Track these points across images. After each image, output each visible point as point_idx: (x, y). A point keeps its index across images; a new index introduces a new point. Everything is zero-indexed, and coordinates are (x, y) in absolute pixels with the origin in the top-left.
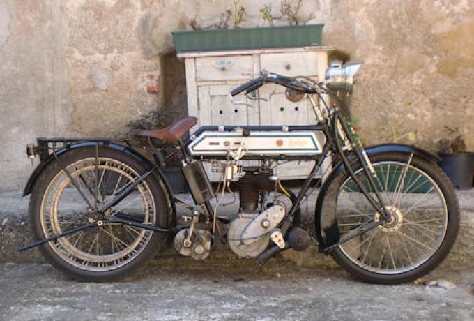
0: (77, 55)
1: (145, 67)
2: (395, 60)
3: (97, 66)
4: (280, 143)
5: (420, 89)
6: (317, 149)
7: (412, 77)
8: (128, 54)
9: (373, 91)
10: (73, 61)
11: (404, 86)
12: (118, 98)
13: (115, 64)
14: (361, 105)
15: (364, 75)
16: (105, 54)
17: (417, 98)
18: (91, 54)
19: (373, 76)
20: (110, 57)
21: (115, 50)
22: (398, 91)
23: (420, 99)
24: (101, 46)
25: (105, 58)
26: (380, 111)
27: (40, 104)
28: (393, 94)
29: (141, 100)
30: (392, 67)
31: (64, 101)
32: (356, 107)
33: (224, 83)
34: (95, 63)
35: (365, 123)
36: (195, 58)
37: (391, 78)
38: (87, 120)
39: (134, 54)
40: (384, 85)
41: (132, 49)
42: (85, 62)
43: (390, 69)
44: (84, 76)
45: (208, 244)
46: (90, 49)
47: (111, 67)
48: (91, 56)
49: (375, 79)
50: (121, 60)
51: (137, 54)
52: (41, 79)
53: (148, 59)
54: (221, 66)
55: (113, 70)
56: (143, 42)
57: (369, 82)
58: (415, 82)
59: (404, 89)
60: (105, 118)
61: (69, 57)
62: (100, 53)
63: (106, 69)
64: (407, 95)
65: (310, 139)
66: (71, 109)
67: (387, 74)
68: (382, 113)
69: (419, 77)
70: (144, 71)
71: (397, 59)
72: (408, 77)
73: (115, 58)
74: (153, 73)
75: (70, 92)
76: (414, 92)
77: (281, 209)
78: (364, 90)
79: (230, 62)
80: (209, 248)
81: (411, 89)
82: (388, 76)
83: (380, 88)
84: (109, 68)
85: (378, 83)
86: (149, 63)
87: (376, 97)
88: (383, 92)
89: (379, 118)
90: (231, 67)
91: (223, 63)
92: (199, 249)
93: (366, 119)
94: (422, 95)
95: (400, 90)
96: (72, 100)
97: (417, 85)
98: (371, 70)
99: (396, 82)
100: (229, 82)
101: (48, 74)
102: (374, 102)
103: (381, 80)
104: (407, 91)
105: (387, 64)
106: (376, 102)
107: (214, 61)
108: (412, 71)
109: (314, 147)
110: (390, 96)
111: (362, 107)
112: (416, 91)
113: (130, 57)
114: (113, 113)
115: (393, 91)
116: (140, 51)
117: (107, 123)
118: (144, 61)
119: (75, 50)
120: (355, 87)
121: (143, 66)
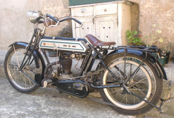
0: (45, 8)
1: (65, 12)
2: (159, 5)
3: (51, 11)
5: (170, 18)
7: (166, 13)
9: (149, 20)
11: (163, 17)
14: (144, 25)
15: (145, 12)
16: (53, 7)
17: (169, 23)
18: (49, 8)
19: (149, 13)
20: (54, 8)
21: (56, 6)
22: (160, 19)
23: (170, 23)
24: (52, 5)
25: (53, 9)
26: (152, 29)
28: (158, 21)
29: (64, 24)
30: (157, 9)
32: (141, 27)
33: (84, 17)
34: (50, 11)
35: (145, 34)
36: (74, 8)
37: (157, 13)
38: (49, 30)
40: (154, 17)
41: (61, 5)
42: (48, 10)
43: (156, 9)
46: (49, 6)
47: (55, 12)
49: (149, 14)
50: (58, 9)
51: (62, 7)
53: (65, 8)
54: (82, 11)
55: (56, 13)
56: (64, 2)
57: (147, 15)
58: (168, 15)
59: (163, 18)
60: (54, 30)
61: (43, 9)
62: (52, 7)
63: (53, 13)
64: (164, 21)
67: (155, 12)
68: (153, 29)
69: (170, 13)
70: (65, 13)
71: (160, 5)
72: (164, 13)
73: (56, 8)
74: (67, 14)
76: (168, 20)
78: (145, 19)
79: (85, 9)
81: (166, 18)
82: (155, 13)
83: (152, 18)
84: (54, 12)
85: (151, 16)
86: (66, 10)
87: (150, 22)
88: (153, 20)
89: (151, 31)
90: (86, 11)
91: (83, 9)
93: (145, 32)
94: (171, 21)
95: (161, 19)
97: (169, 17)
98: (147, 10)
99: (159, 15)
100: (85, 17)
102: (149, 24)
103: (152, 15)
104: (164, 19)
105: (155, 7)
106: (150, 24)
107: (80, 9)
108: (167, 10)
110: (157, 22)
111: (144, 26)
112: (168, 19)
113: (60, 8)
115: (158, 19)
116: (63, 6)
117: (54, 31)
118: (64, 9)
119: (45, 6)
120: (141, 17)
121: (64, 11)
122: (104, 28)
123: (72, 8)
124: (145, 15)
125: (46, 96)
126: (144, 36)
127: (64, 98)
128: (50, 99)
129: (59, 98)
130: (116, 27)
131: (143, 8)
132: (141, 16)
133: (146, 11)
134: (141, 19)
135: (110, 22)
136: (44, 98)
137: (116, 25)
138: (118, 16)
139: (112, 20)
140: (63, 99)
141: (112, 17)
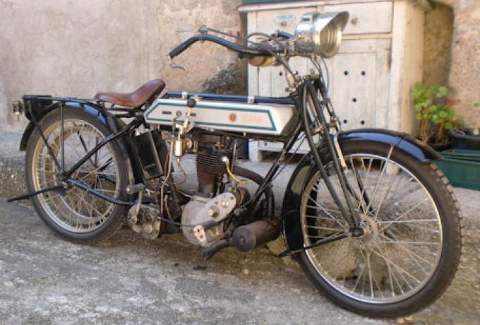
0: (167, 11)
1: (225, 23)
3: (183, 22)
4: (233, 118)
6: (274, 129)
8: (210, 9)
10: (163, 17)
12: (201, 55)
13: (199, 21)
14: (464, 71)
16: (190, 9)
18: (178, 10)
20: (194, 12)
21: (199, 5)
24: (187, 1)
25: (190, 14)
27: (138, 60)
29: (220, 58)
31: (156, 58)
32: (456, 74)
34: (181, 19)
35: (466, 96)
36: (257, 11)
38: (174, 76)
39: (215, 8)
41: (214, 4)
42: (174, 18)
44: (172, 33)
45: (158, 225)
46: (177, 5)
47: (196, 23)
48: (179, 12)
50: (204, 16)
51: (218, 9)
52: (138, 36)
53: (228, 14)
54: (281, 21)
61: (160, 13)
62: (186, 9)
63: (190, 25)
65: (266, 115)
66: (161, 65)
70: (224, 27)
73: (199, 13)
74: (232, 29)
75: (161, 48)
77: (232, 198)
79: (291, 17)
80: (158, 229)
84: (194, 24)
86: (228, 17)
90: (292, 21)
91: (284, 17)
92: (149, 228)
93: (468, 90)
96: (161, 57)
101: (144, 30)
107: (275, 15)
109: (271, 126)
111: (465, 74)
113: (212, 11)
114: (195, 71)
116: (221, 5)
117: (190, 80)
118: (224, 16)
119: (166, 6)
120: (458, 47)
121: (224, 21)
122: (346, 73)
123: (252, 11)
124: (470, 39)
125: (176, 265)
126: (463, 102)
127: (228, 273)
128: (190, 276)
129: (214, 274)
130: (384, 72)
131: (465, 19)
132: (457, 42)
133: (474, 29)
134: (459, 53)
135: (365, 55)
136: (171, 271)
137: (385, 66)
138: (391, 39)
139: (373, 49)
140: (225, 275)
141: (374, 41)
